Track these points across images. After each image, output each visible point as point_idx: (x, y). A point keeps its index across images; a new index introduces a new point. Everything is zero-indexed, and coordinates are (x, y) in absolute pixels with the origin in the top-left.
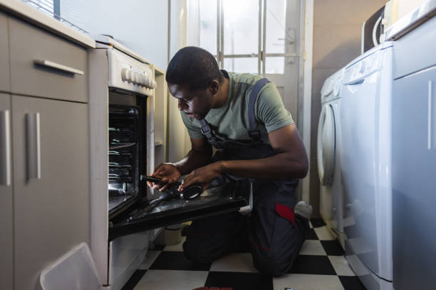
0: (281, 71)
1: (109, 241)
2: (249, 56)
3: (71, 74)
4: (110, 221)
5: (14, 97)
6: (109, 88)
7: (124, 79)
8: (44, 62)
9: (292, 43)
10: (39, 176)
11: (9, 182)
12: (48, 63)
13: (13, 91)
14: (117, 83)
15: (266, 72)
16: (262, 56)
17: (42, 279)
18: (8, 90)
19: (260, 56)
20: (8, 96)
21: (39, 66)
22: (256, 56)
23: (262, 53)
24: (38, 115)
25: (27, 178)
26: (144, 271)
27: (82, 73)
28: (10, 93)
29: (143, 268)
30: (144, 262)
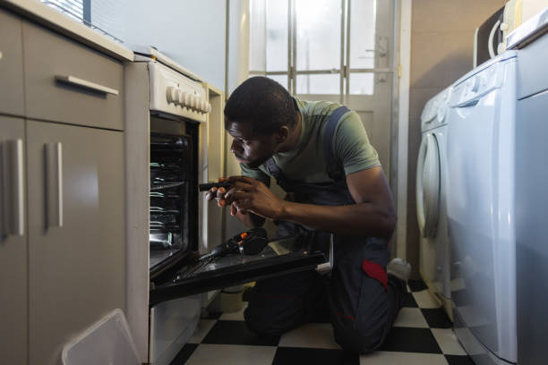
0: (370, 91)
1: (150, 307)
2: (329, 72)
3: (102, 94)
4: (151, 281)
5: (28, 122)
6: (151, 111)
7: (169, 100)
8: (67, 78)
9: (383, 55)
10: (61, 224)
11: (22, 231)
12: (72, 79)
13: (29, 116)
14: (161, 104)
15: (351, 92)
16: (345, 72)
17: (65, 355)
18: (22, 114)
19: (343, 72)
20: (22, 121)
21: (62, 83)
22: (338, 72)
23: (345, 68)
24: (60, 146)
25: (46, 226)
26: (195, 346)
27: (116, 92)
28: (25, 118)
29: (193, 341)
30: (195, 334)
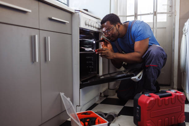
0: (165, 20)
1: (80, 89)
2: (149, 14)
3: (64, 23)
4: (80, 81)
5: (40, 30)
6: (80, 28)
7: (86, 25)
10: (49, 60)
11: (37, 61)
12: (53, 18)
13: (40, 29)
14: (83, 26)
15: (158, 21)
16: (155, 14)
18: (38, 28)
20: (38, 30)
21: (50, 19)
22: (152, 14)
23: (155, 12)
24: (49, 37)
26: (97, 104)
27: (68, 22)
28: (39, 29)
